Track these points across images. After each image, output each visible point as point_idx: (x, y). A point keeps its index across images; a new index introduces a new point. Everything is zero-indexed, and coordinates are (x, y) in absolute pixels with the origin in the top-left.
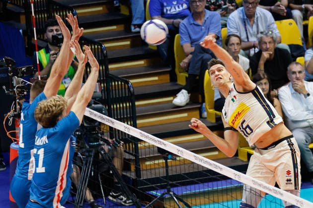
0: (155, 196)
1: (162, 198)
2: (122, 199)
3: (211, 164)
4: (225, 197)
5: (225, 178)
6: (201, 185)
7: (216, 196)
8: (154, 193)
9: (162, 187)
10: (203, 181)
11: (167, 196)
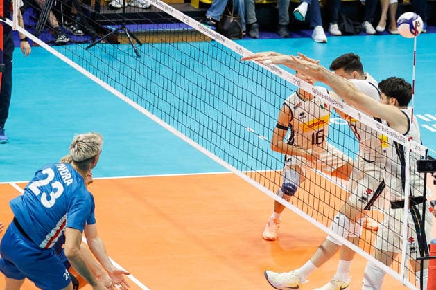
0: (110, 30)
1: (116, 33)
2: (72, 29)
3: (162, 6)
4: (176, 39)
5: (178, 21)
6: (156, 25)
7: (168, 36)
8: (109, 27)
9: (118, 23)
10: (156, 22)
11: (120, 32)
